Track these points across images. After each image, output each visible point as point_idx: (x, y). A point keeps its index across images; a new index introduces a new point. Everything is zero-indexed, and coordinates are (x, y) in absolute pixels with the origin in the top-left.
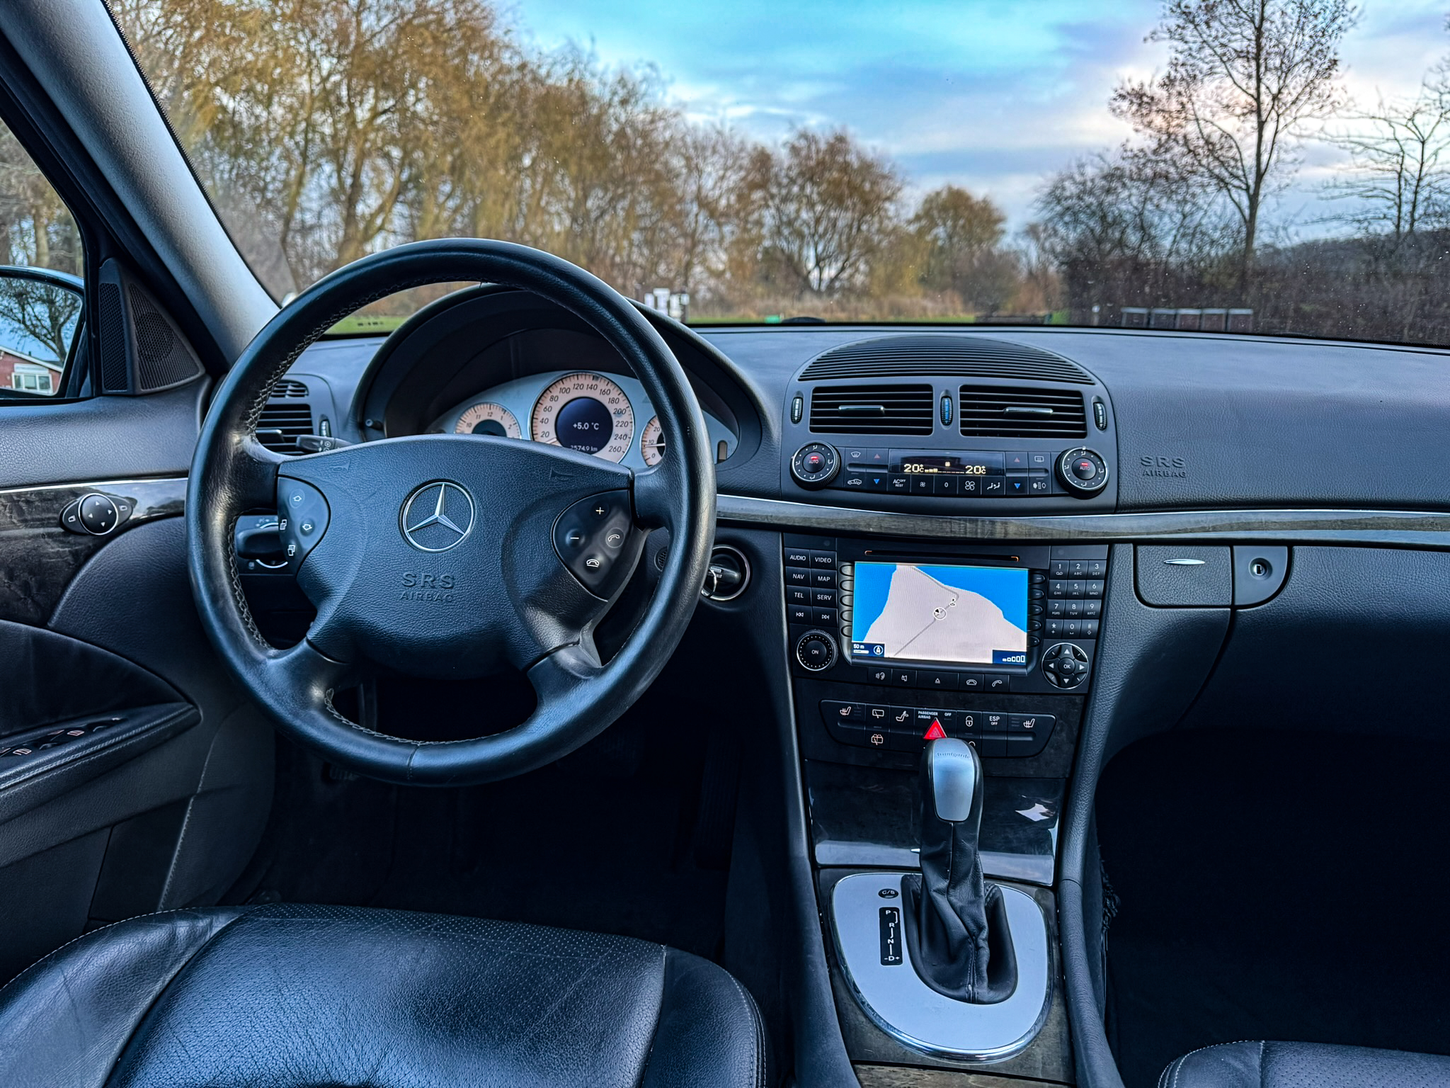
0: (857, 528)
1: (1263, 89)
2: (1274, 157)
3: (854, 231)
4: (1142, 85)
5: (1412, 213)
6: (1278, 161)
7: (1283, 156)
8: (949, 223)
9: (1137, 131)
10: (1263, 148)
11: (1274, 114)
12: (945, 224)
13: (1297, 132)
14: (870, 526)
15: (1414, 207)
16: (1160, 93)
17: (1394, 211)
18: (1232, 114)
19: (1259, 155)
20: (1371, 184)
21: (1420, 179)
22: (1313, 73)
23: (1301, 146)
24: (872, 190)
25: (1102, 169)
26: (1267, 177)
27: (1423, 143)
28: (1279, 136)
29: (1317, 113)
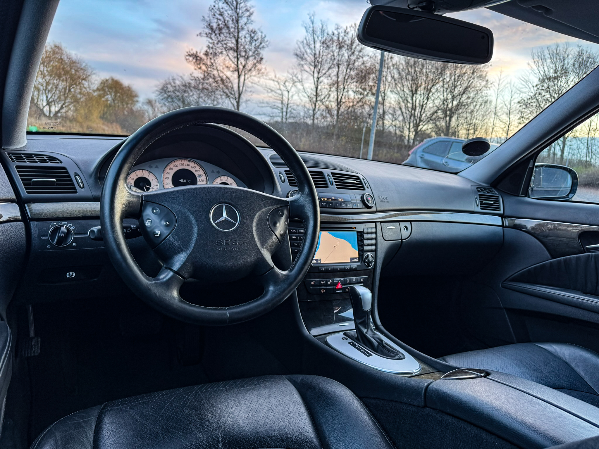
1: (239, 62)
2: (244, 88)
3: (67, 91)
4: (197, 52)
5: (286, 116)
6: (246, 90)
7: (247, 89)
8: (113, 94)
9: (195, 69)
10: (240, 84)
11: (243, 73)
12: (111, 95)
13: (251, 81)
15: (287, 114)
16: (204, 57)
17: (281, 114)
18: (229, 70)
19: (239, 87)
20: (274, 104)
21: (288, 104)
22: (255, 61)
23: (253, 87)
24: (76, 74)
25: (182, 82)
26: (242, 96)
27: (288, 92)
28: (246, 82)
29: (257, 76)
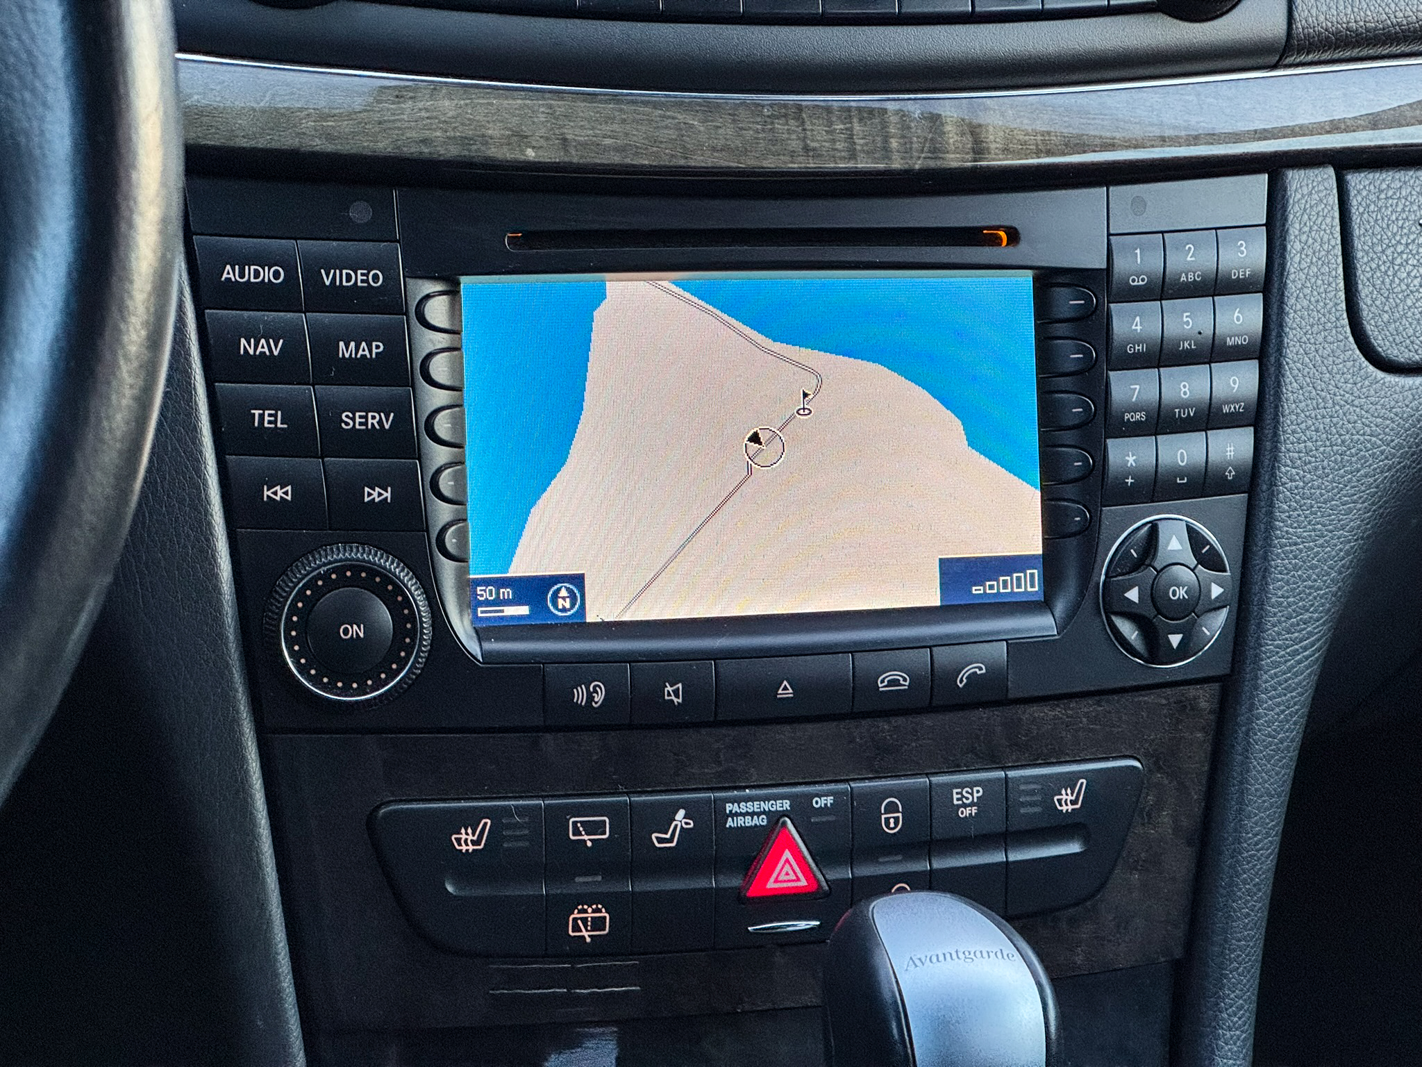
0: (478, 151)
14: (522, 138)
